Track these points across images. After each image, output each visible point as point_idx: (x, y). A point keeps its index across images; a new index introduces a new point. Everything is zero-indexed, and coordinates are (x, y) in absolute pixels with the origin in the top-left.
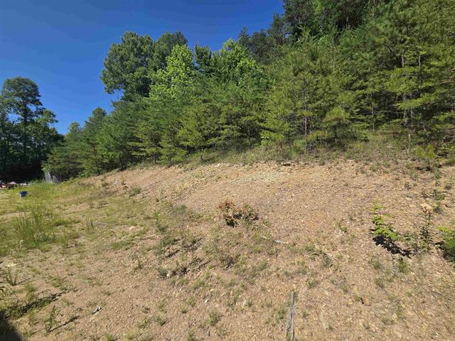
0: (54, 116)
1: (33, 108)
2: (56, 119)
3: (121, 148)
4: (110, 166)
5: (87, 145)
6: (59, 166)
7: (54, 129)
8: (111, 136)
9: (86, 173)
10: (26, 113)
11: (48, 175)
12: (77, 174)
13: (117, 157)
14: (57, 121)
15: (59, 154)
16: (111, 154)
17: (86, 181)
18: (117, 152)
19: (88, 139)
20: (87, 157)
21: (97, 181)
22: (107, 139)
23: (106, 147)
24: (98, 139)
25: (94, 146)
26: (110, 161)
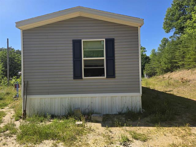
0: (145, 49)
2: (146, 50)
3: (171, 62)
4: (167, 71)
5: (158, 63)
6: (148, 72)
8: (166, 58)
9: (158, 73)
11: (145, 75)
12: (155, 74)
13: (169, 66)
14: (146, 51)
15: (148, 67)
16: (166, 65)
17: (158, 77)
18: (169, 64)
19: (158, 60)
20: (158, 67)
21: (161, 77)
22: (164, 60)
23: (164, 63)
24: (161, 60)
25: (160, 62)
26: (166, 68)
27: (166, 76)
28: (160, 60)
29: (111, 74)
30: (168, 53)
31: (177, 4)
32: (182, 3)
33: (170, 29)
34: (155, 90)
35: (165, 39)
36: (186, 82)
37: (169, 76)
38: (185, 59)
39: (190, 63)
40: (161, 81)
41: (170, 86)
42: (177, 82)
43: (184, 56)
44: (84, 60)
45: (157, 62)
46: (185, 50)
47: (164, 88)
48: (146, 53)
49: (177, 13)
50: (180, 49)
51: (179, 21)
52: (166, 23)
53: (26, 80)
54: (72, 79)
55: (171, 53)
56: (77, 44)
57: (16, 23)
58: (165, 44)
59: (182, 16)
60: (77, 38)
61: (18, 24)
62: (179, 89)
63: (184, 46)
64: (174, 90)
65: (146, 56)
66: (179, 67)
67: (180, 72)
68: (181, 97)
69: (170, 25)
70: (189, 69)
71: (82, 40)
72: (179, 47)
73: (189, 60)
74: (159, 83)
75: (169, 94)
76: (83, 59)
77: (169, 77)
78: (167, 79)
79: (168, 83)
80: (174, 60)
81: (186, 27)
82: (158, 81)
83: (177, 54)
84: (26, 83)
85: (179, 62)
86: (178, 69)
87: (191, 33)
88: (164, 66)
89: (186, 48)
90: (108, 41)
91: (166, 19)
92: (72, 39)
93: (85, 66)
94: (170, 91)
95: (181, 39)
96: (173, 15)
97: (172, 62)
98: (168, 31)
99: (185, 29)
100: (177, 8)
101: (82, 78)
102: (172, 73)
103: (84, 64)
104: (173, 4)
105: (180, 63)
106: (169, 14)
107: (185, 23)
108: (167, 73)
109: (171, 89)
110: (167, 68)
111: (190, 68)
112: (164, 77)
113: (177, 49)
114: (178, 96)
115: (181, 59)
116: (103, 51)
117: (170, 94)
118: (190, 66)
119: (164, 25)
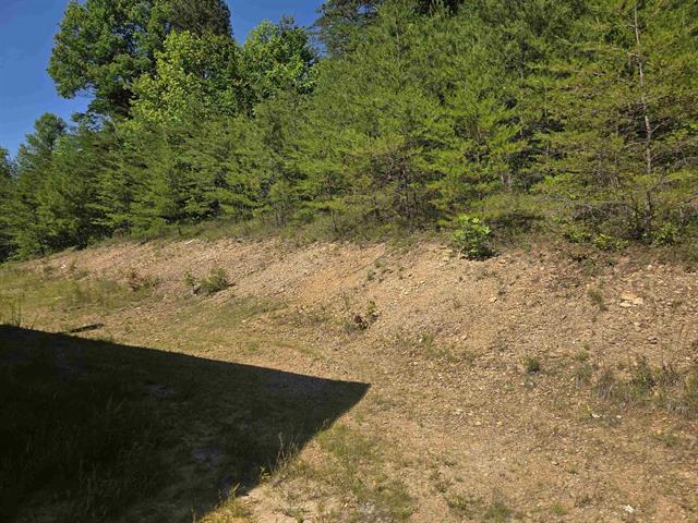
3: (80, 212)
4: (61, 243)
5: (23, 206)
8: (61, 192)
9: (21, 252)
12: (6, 256)
13: (71, 226)
16: (60, 222)
17: (21, 266)
18: (72, 218)
19: (24, 197)
20: (23, 226)
21: (37, 266)
22: (53, 197)
23: (52, 210)
24: (39, 198)
25: (34, 207)
26: (60, 233)
27: (62, 261)
28: (32, 197)
30: (69, 172)
33: (77, 88)
34: (17, 328)
35: (53, 118)
36: (147, 286)
37: (74, 263)
38: (133, 205)
39: (149, 219)
40: (37, 285)
41: (86, 305)
42: (113, 287)
43: (129, 194)
45: (19, 204)
46: (136, 173)
47: (59, 314)
49: (107, 38)
50: (115, 168)
51: (113, 67)
52: (63, 54)
55: (81, 174)
58: (50, 140)
59: (122, 53)
62: (126, 314)
63: (130, 161)
64: (110, 321)
66: (108, 232)
67: (114, 252)
68: (145, 349)
69: (79, 71)
70: (143, 240)
72: (113, 159)
73: (148, 211)
74: (31, 294)
75: (92, 341)
77: (72, 268)
78: (63, 276)
79: (79, 293)
80: (92, 205)
81: (137, 98)
82: (25, 286)
83: (106, 182)
85: (109, 215)
86: (106, 238)
87: (152, 121)
88: (53, 226)
89: (137, 169)
91: (64, 41)
94: (94, 327)
95: (120, 133)
96: (90, 37)
97: (84, 210)
98: (68, 92)
99: (132, 102)
100: (106, 18)
102: (82, 252)
105: (114, 216)
106: (76, 28)
107: (134, 80)
108: (62, 250)
109: (94, 318)
110: (64, 233)
111: (148, 240)
112: (50, 268)
113: (105, 165)
114: (131, 344)
115: (117, 204)
117: (100, 343)
118: (149, 231)
119: (52, 59)
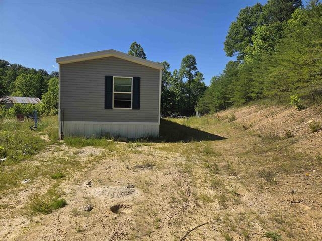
0: (202, 76)
1: (193, 72)
2: (204, 77)
7: (203, 83)
10: (190, 76)
11: (197, 113)
14: (204, 79)
16: (219, 101)
29: (137, 106)
31: (243, 18)
32: (249, 17)
44: (115, 94)
48: (203, 81)
52: (227, 44)
53: (62, 108)
54: (104, 109)
56: (108, 80)
57: (57, 59)
60: (108, 74)
61: (58, 60)
65: (203, 86)
71: (113, 77)
76: (113, 92)
84: (62, 110)
88: (217, 103)
90: (135, 79)
91: (229, 37)
92: (104, 76)
93: (115, 99)
96: (237, 33)
97: (226, 97)
100: (242, 25)
101: (112, 109)
103: (115, 96)
104: (239, 17)
116: (131, 87)
119: (225, 45)
